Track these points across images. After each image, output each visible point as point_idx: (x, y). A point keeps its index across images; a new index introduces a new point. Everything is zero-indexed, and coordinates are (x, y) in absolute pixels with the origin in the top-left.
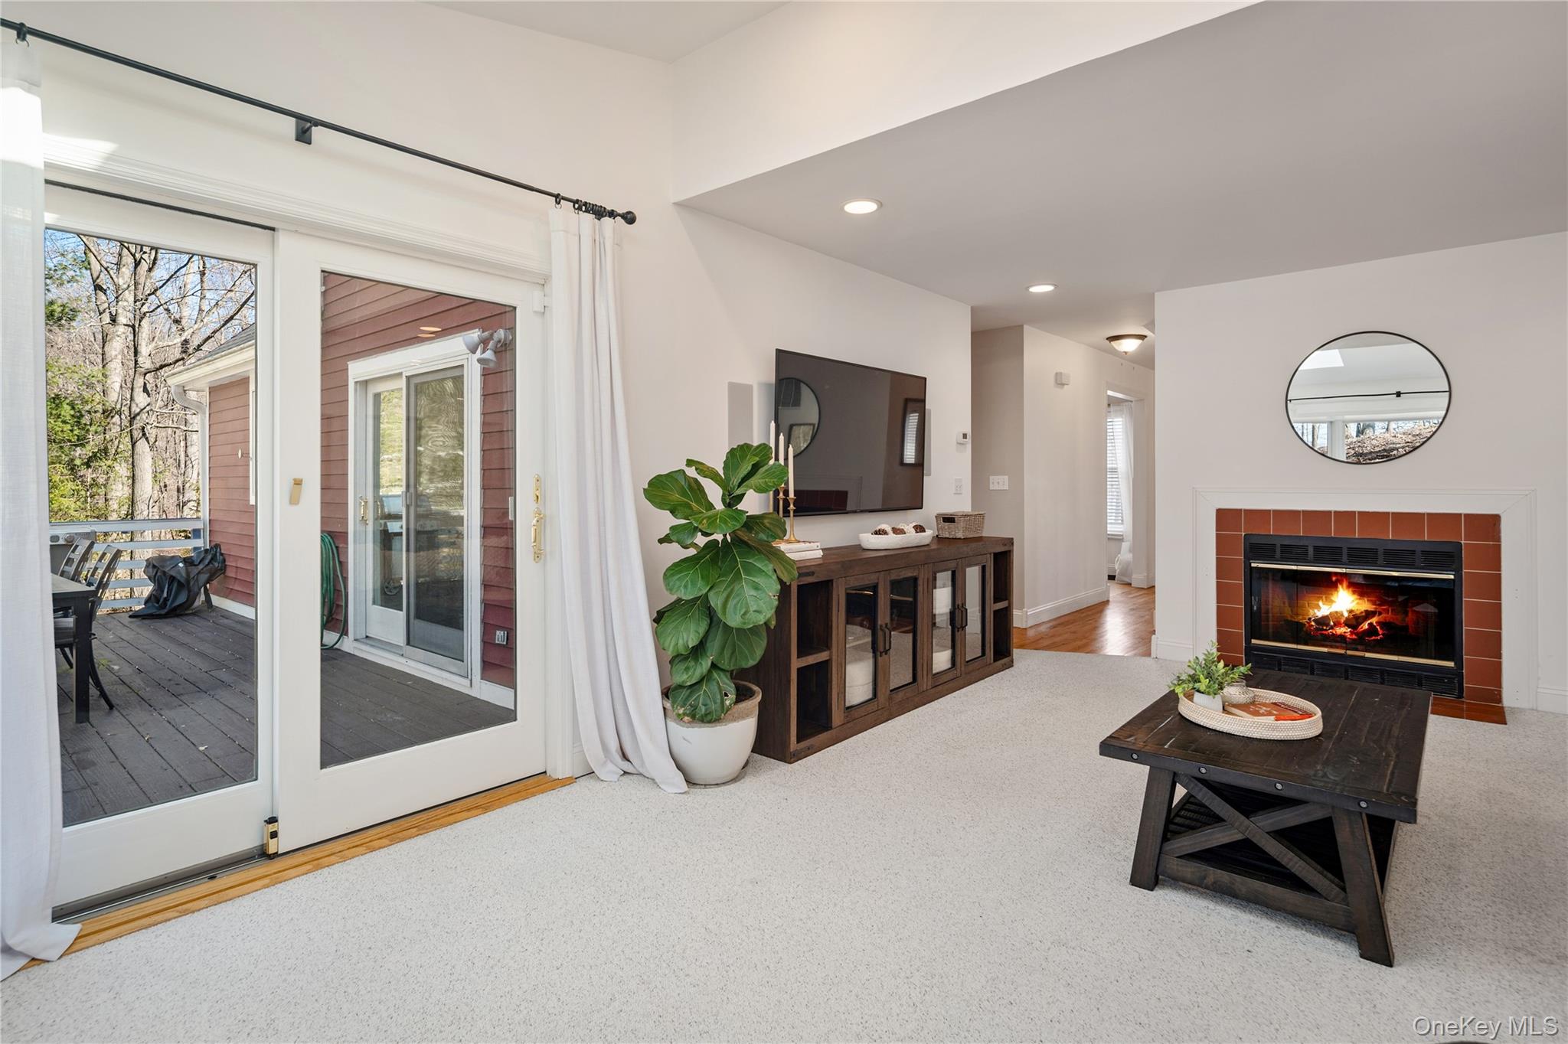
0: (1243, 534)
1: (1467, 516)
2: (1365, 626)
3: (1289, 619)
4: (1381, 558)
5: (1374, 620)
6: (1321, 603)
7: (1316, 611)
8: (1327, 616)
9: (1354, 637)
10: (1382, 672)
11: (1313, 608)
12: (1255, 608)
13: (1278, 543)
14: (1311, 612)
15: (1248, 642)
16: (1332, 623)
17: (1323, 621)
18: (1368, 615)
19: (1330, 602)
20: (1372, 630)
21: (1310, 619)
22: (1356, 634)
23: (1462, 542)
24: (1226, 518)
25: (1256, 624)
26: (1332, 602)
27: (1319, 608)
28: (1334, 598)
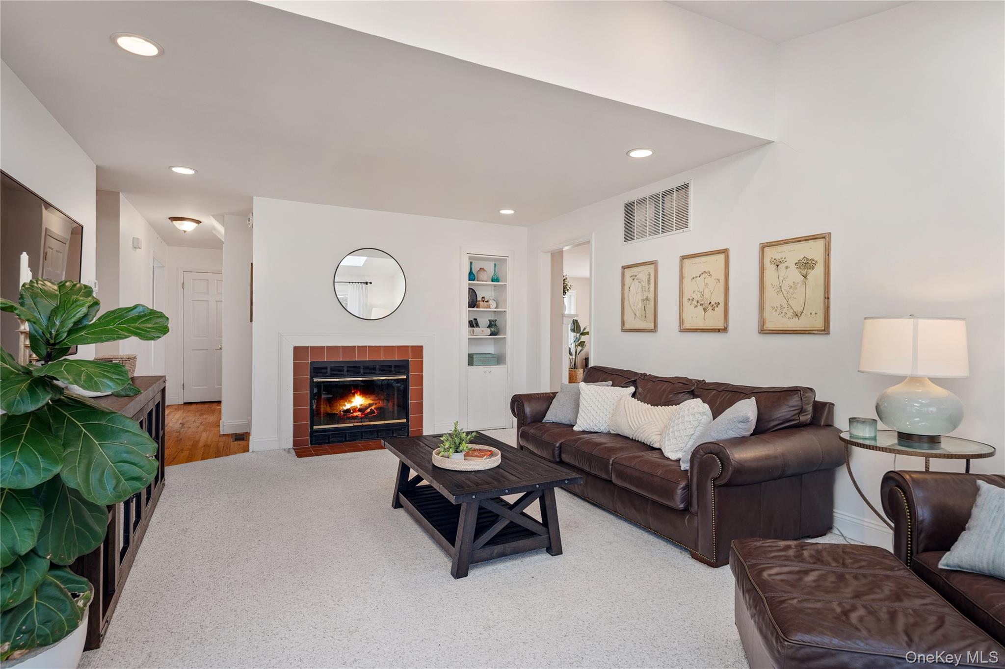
0: (310, 362)
1: (412, 346)
2: (369, 410)
3: (329, 412)
4: (377, 369)
5: (373, 408)
6: (346, 403)
7: (344, 407)
8: (349, 409)
9: (363, 416)
10: (378, 431)
11: (342, 406)
12: (314, 407)
13: (329, 366)
14: (341, 408)
15: (311, 428)
16: (352, 411)
17: (348, 411)
18: (370, 405)
19: (350, 402)
20: (372, 412)
21: (340, 411)
22: (364, 415)
23: (410, 360)
24: (299, 352)
25: (315, 416)
26: (352, 402)
27: (345, 405)
28: (353, 400)
